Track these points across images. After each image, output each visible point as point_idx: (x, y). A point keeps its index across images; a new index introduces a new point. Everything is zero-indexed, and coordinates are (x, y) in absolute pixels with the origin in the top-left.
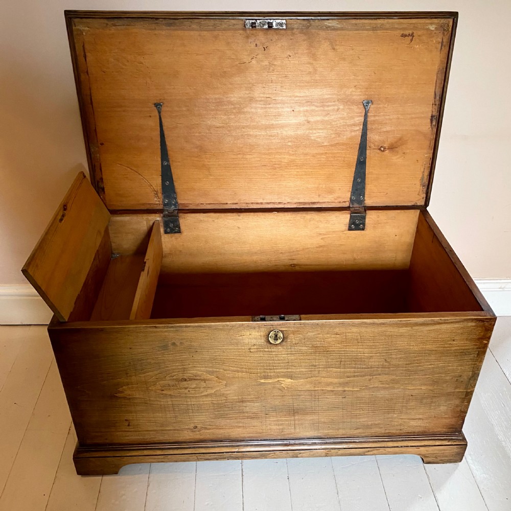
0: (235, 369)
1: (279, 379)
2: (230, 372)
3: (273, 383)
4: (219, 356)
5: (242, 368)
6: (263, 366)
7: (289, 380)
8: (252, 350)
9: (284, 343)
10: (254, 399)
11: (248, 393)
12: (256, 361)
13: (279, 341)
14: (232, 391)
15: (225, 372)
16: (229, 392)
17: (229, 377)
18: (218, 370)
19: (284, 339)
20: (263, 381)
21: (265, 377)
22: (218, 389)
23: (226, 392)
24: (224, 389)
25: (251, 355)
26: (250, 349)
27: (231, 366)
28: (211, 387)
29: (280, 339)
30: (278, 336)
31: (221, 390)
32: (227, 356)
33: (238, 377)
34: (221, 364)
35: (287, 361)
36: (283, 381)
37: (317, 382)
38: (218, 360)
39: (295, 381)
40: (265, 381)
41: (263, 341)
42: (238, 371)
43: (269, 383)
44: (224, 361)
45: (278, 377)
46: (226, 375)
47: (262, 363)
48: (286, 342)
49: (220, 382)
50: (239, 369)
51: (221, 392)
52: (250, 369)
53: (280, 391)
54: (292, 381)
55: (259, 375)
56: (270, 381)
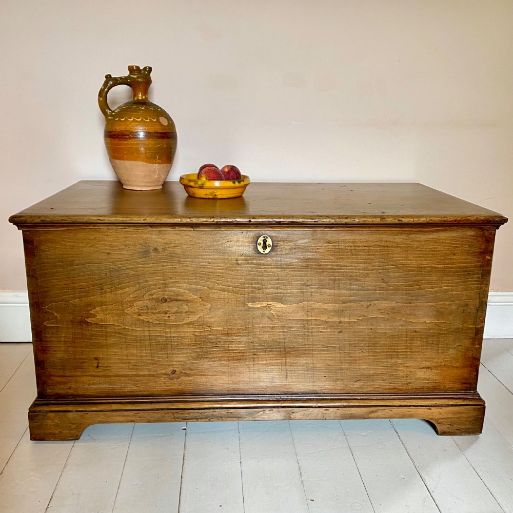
0: (221, 286)
1: (269, 303)
2: (215, 291)
3: (262, 309)
4: (204, 268)
5: (229, 286)
6: (251, 284)
7: (279, 305)
8: (239, 262)
9: (273, 253)
10: (241, 331)
11: (235, 322)
12: (243, 277)
13: (268, 250)
14: (216, 319)
15: (210, 291)
16: (213, 320)
17: (214, 299)
18: (202, 287)
19: (274, 247)
20: (250, 305)
21: (254, 300)
22: (202, 314)
23: (210, 320)
24: (208, 316)
25: (239, 268)
26: (237, 260)
27: (216, 283)
28: (194, 312)
29: (269, 247)
30: (267, 244)
31: (205, 316)
32: (212, 269)
33: (224, 299)
34: (205, 279)
35: (277, 278)
36: (273, 306)
37: (309, 308)
38: (202, 274)
39: (286, 306)
40: (252, 304)
41: (251, 249)
42: (223, 290)
43: (258, 308)
44: (209, 275)
45: (267, 300)
46: (211, 294)
47: (250, 280)
48: (275, 251)
49: (204, 305)
50: (225, 287)
51: (204, 319)
52: (237, 288)
53: (269, 320)
54: (283, 306)
55: (246, 296)
56: (259, 306)
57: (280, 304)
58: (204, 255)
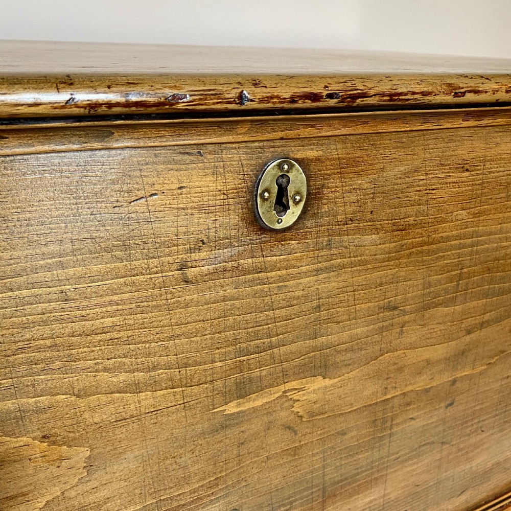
0: (123, 377)
1: (289, 386)
2: (103, 398)
3: (267, 410)
4: (45, 323)
5: (155, 368)
6: (235, 342)
7: (319, 383)
8: (191, 273)
9: (309, 223)
10: (202, 493)
11: (180, 474)
12: (206, 325)
13: (290, 217)
14: (116, 485)
15: (82, 403)
16: (103, 494)
17: (100, 427)
18: (44, 400)
20: (232, 408)
21: (242, 391)
22: (56, 491)
23: (91, 498)
24: (81, 488)
25: (191, 295)
26: (183, 267)
27: (105, 370)
28: (24, 495)
29: (297, 203)
30: (291, 190)
31: (73, 493)
32: (84, 319)
33: (138, 417)
34: (57, 364)
35: (315, 304)
36: (299, 390)
37: (392, 368)
38: (39, 349)
39: (336, 380)
40: (239, 405)
41: (234, 219)
42: (136, 388)
43: (255, 410)
44: (71, 347)
45: (285, 377)
46: (87, 415)
47: (232, 328)
48: (315, 215)
49: (61, 459)
50: (140, 375)
51: (72, 502)
52: (186, 365)
53: (288, 435)
54: (328, 382)
55: (219, 384)
56: (258, 403)
57: (321, 378)
58: (35, 271)
